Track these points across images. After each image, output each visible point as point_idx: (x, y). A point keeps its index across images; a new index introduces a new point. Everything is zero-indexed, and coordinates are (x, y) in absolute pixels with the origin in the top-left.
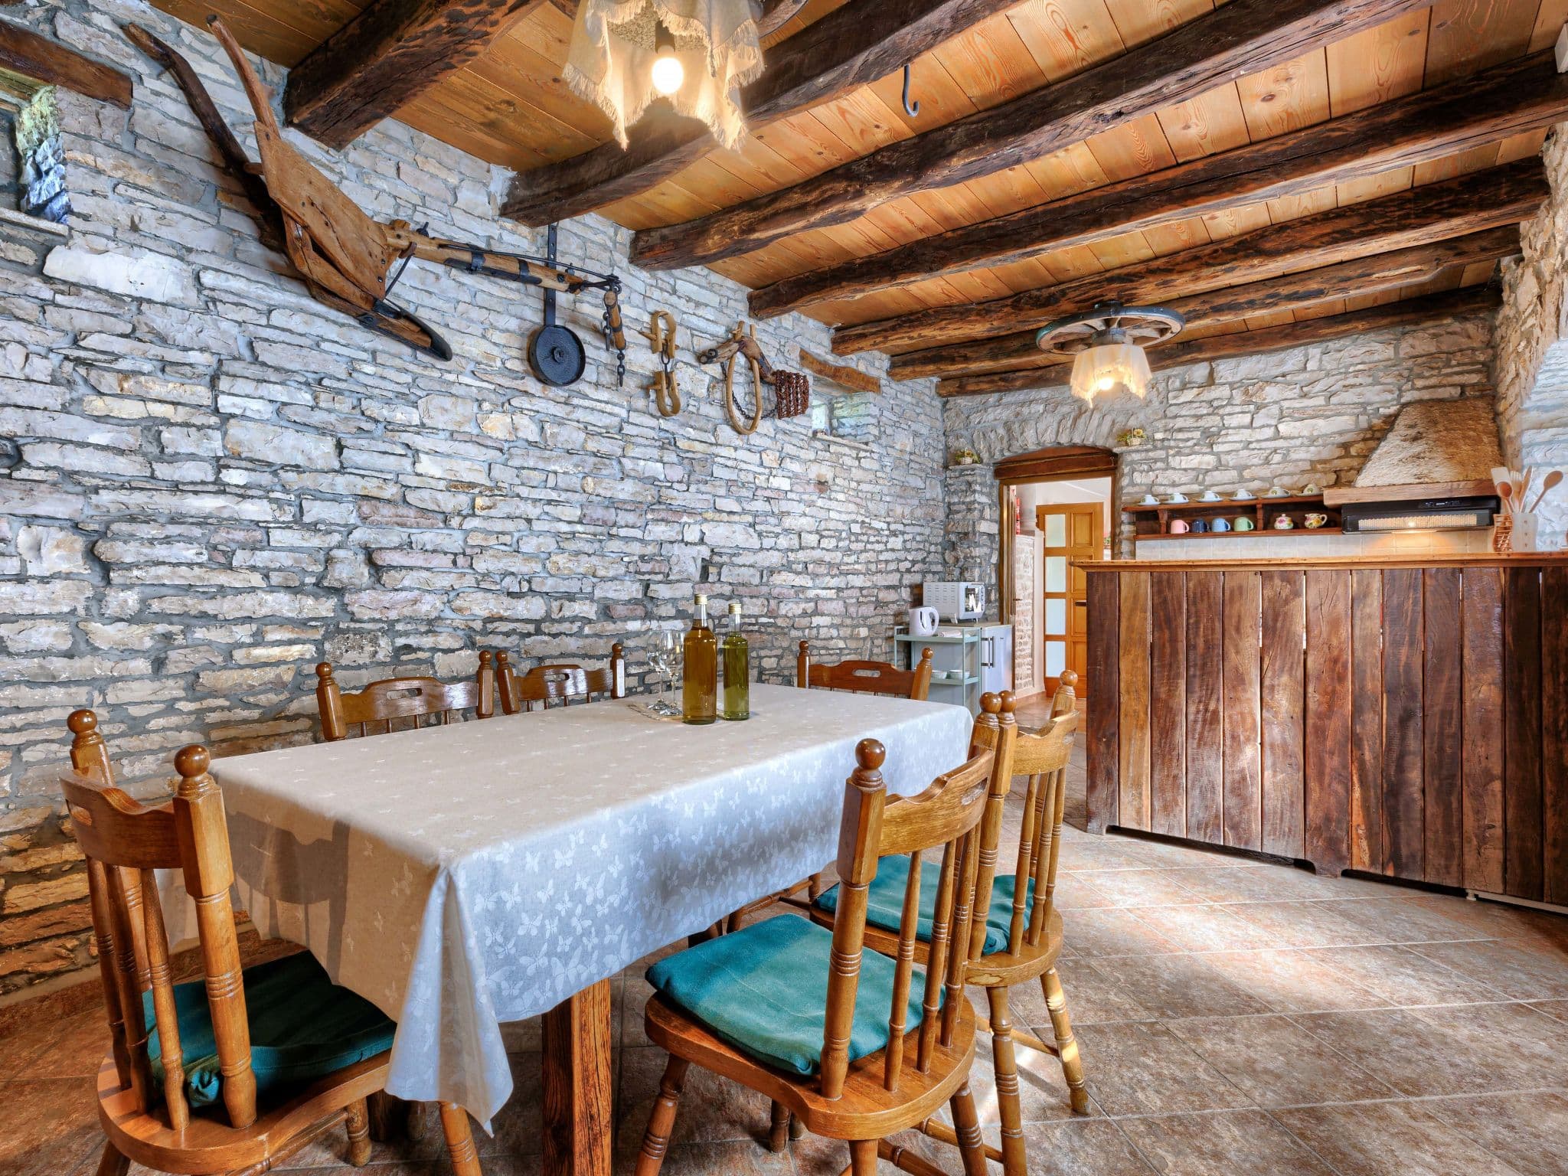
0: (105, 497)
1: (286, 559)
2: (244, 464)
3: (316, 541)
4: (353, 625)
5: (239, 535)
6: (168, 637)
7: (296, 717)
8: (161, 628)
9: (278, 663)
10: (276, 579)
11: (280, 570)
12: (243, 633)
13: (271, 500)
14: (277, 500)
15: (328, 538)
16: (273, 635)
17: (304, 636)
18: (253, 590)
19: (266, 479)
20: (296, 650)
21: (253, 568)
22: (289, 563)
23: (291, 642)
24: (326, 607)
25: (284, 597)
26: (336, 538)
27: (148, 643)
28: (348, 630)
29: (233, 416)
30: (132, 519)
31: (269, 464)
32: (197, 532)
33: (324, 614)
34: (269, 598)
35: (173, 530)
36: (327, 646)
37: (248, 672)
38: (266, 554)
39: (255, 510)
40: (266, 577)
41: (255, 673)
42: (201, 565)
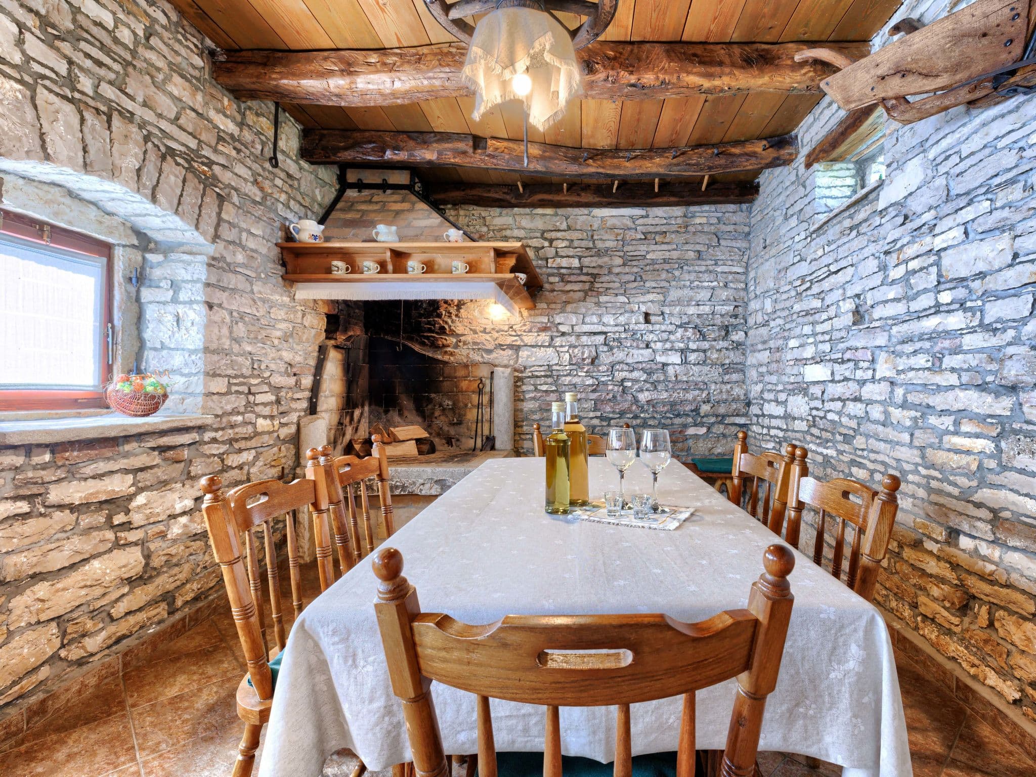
0: (895, 329)
1: (973, 361)
2: (948, 286)
3: (994, 341)
4: (1025, 427)
5: (947, 344)
6: (915, 419)
7: (979, 505)
8: (913, 413)
9: (968, 452)
10: (965, 378)
11: (967, 370)
12: (947, 422)
13: (965, 310)
14: (971, 309)
15: (1003, 336)
16: (966, 427)
17: (985, 431)
18: (952, 387)
19: (961, 293)
20: (980, 444)
21: (953, 370)
22: (974, 363)
23: (977, 436)
24: (1003, 406)
25: (973, 394)
26: (1011, 333)
27: (908, 423)
28: (1020, 431)
29: (945, 249)
30: (903, 342)
31: (963, 279)
32: (927, 345)
33: (998, 412)
34: (961, 394)
35: (918, 345)
36: (1003, 444)
37: (951, 455)
38: (960, 357)
39: (955, 321)
40: (960, 377)
41: (956, 457)
42: (929, 369)
